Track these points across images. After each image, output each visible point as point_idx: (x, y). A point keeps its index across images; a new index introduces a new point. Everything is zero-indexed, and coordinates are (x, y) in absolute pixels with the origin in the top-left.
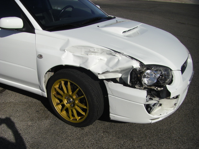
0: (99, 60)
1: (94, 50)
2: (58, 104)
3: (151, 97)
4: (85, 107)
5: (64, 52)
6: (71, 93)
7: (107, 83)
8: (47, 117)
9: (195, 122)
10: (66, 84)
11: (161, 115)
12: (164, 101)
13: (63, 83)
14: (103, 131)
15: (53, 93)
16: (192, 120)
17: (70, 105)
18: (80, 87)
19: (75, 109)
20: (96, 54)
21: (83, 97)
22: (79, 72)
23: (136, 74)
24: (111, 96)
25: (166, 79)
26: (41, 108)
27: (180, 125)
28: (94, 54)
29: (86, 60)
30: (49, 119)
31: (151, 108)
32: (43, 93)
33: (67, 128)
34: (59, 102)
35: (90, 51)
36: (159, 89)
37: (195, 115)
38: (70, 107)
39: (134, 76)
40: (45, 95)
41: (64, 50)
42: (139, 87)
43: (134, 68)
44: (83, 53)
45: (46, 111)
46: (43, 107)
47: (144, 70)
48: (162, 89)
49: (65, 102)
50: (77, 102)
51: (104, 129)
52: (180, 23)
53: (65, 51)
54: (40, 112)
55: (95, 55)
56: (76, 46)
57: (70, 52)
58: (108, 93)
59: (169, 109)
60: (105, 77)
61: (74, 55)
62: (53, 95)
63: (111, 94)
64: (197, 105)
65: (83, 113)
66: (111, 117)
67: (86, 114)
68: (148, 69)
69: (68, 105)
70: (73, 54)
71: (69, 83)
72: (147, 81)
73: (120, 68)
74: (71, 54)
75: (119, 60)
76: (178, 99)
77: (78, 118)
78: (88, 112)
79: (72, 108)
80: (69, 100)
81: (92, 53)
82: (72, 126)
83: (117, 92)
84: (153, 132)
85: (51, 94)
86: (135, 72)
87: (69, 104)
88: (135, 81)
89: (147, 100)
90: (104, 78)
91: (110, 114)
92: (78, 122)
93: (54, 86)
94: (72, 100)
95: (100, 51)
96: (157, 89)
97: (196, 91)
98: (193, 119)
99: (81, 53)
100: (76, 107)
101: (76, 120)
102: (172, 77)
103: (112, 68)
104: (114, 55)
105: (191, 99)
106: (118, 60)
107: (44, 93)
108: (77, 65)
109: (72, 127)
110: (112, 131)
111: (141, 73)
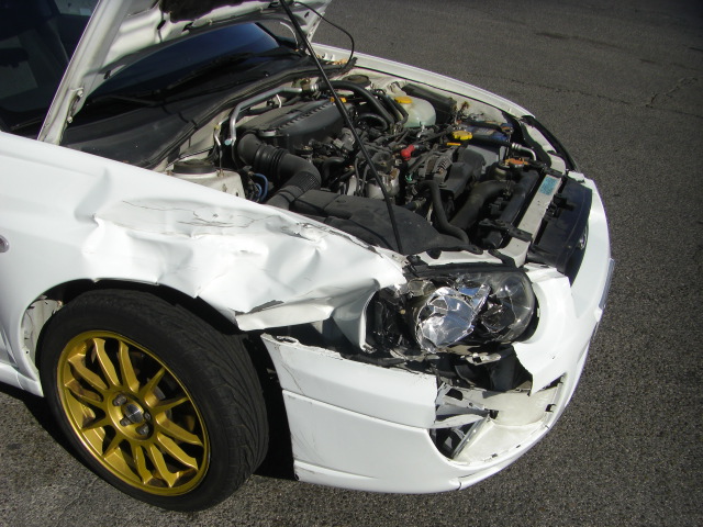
0: (236, 254)
1: (215, 215)
2: (89, 424)
3: (455, 384)
4: (195, 441)
5: (93, 225)
6: (134, 386)
7: (277, 348)
8: (52, 471)
9: (623, 451)
10: (112, 348)
11: (494, 456)
12: (504, 402)
13: (99, 345)
14: (275, 521)
15: (65, 383)
16: (613, 446)
17: (138, 430)
18: (168, 365)
19: (159, 446)
20: (224, 230)
21: (182, 401)
22: (160, 304)
23: (390, 307)
24: (296, 396)
25: (509, 316)
26: (28, 428)
27: (566, 471)
28: (216, 229)
29: (185, 258)
30: (61, 482)
31: (456, 440)
32: (26, 382)
33: (130, 517)
34: (93, 415)
35: (197, 221)
36: (485, 358)
37: (622, 419)
38: (136, 437)
39: (384, 316)
40: (37, 388)
41: (92, 219)
42: (405, 354)
43: (383, 286)
44: (169, 228)
45: (47, 443)
46: (35, 428)
47: (421, 293)
48: (499, 357)
49: (116, 417)
50: (161, 419)
51: (276, 511)
52: (548, 35)
53: (97, 219)
54: (23, 449)
55: (221, 234)
56: (139, 201)
57: (116, 223)
58: (283, 384)
59: (525, 427)
60: (265, 321)
61: (135, 238)
62: (67, 392)
63: (296, 389)
64: (625, 376)
65: (191, 463)
66: (298, 472)
67: (199, 464)
68: (438, 284)
69: (127, 431)
70: (129, 235)
71: (123, 351)
72: (436, 327)
73: (322, 290)
74: (121, 234)
75: (317, 252)
76: (560, 388)
77: (172, 478)
78: (206, 456)
79: (144, 443)
80: (131, 410)
81: (209, 229)
82: (152, 504)
83: (319, 382)
84: (466, 509)
85: (59, 386)
86: (384, 301)
87: (132, 423)
88: (390, 335)
89: (437, 407)
90: (262, 326)
91: (296, 463)
92: (173, 493)
93: (66, 358)
94: (140, 410)
95: (238, 220)
96: (478, 360)
97: (618, 317)
98: (614, 439)
99: (162, 229)
100: (160, 438)
101: (165, 484)
102: (536, 305)
103: (291, 288)
104: (298, 235)
105: (602, 351)
106: (313, 252)
107: (28, 380)
108: (150, 277)
109: (153, 509)
110: (309, 516)
111: (411, 302)
